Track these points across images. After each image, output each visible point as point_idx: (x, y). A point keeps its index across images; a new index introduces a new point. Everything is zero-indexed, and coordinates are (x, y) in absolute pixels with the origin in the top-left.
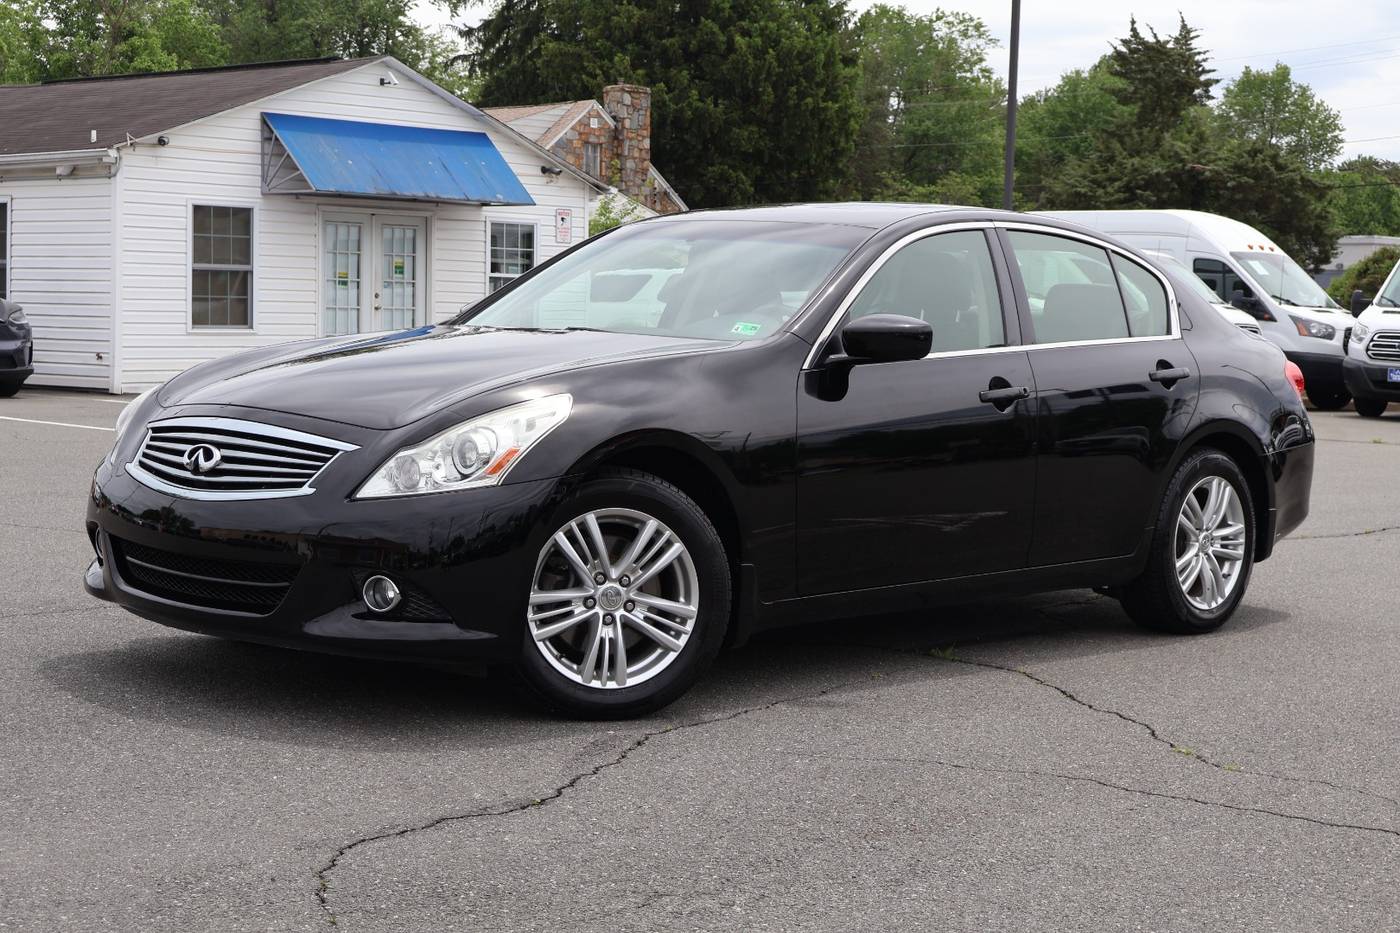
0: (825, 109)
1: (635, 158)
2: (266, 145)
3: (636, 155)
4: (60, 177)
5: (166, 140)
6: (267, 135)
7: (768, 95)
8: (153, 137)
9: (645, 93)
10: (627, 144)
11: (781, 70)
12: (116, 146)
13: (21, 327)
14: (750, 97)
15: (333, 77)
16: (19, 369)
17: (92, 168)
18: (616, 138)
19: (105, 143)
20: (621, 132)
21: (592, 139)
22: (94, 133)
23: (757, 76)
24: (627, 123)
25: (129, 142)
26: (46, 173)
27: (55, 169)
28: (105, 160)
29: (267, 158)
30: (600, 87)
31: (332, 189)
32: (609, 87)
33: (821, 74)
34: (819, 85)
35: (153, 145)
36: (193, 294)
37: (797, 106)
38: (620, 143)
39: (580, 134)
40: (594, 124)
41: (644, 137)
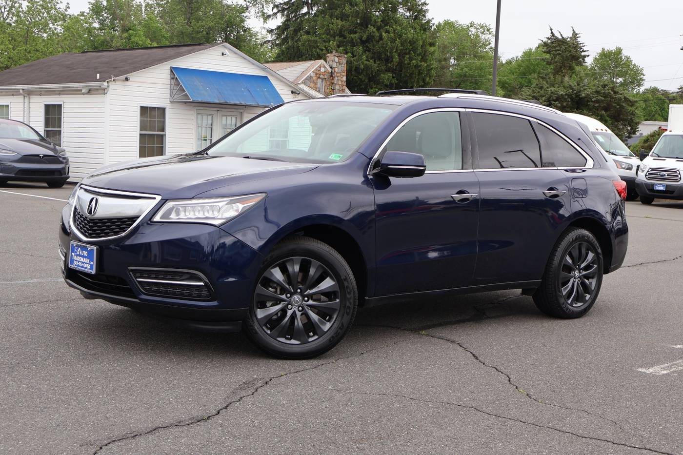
0: (421, 65)
1: (339, 85)
2: (172, 81)
3: (340, 83)
4: (84, 94)
5: (128, 78)
6: (172, 76)
7: (396, 58)
8: (123, 77)
9: (344, 57)
10: (336, 78)
11: (402, 48)
12: (107, 81)
13: (64, 158)
14: (388, 60)
15: (201, 51)
16: (63, 176)
17: (97, 90)
18: (331, 76)
19: (102, 79)
20: (333, 73)
21: (322, 76)
22: (98, 75)
23: (392, 50)
24: (336, 70)
25: (112, 79)
26: (77, 91)
27: (81, 90)
28: (102, 87)
29: (172, 86)
30: (325, 55)
31: (200, 100)
32: (329, 54)
33: (420, 50)
34: (418, 55)
35: (124, 81)
36: (140, 144)
37: (409, 64)
38: (333, 78)
39: (316, 74)
40: (322, 70)
41: (343, 76)
